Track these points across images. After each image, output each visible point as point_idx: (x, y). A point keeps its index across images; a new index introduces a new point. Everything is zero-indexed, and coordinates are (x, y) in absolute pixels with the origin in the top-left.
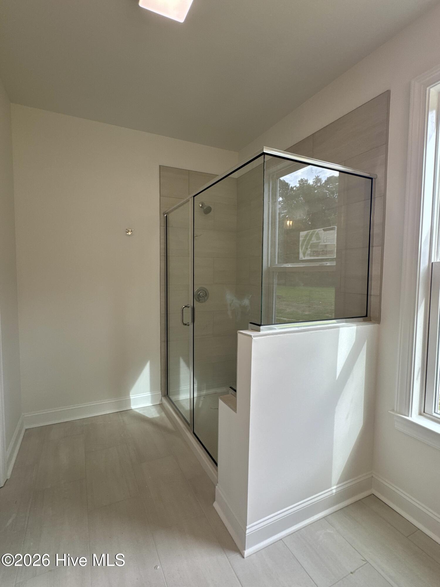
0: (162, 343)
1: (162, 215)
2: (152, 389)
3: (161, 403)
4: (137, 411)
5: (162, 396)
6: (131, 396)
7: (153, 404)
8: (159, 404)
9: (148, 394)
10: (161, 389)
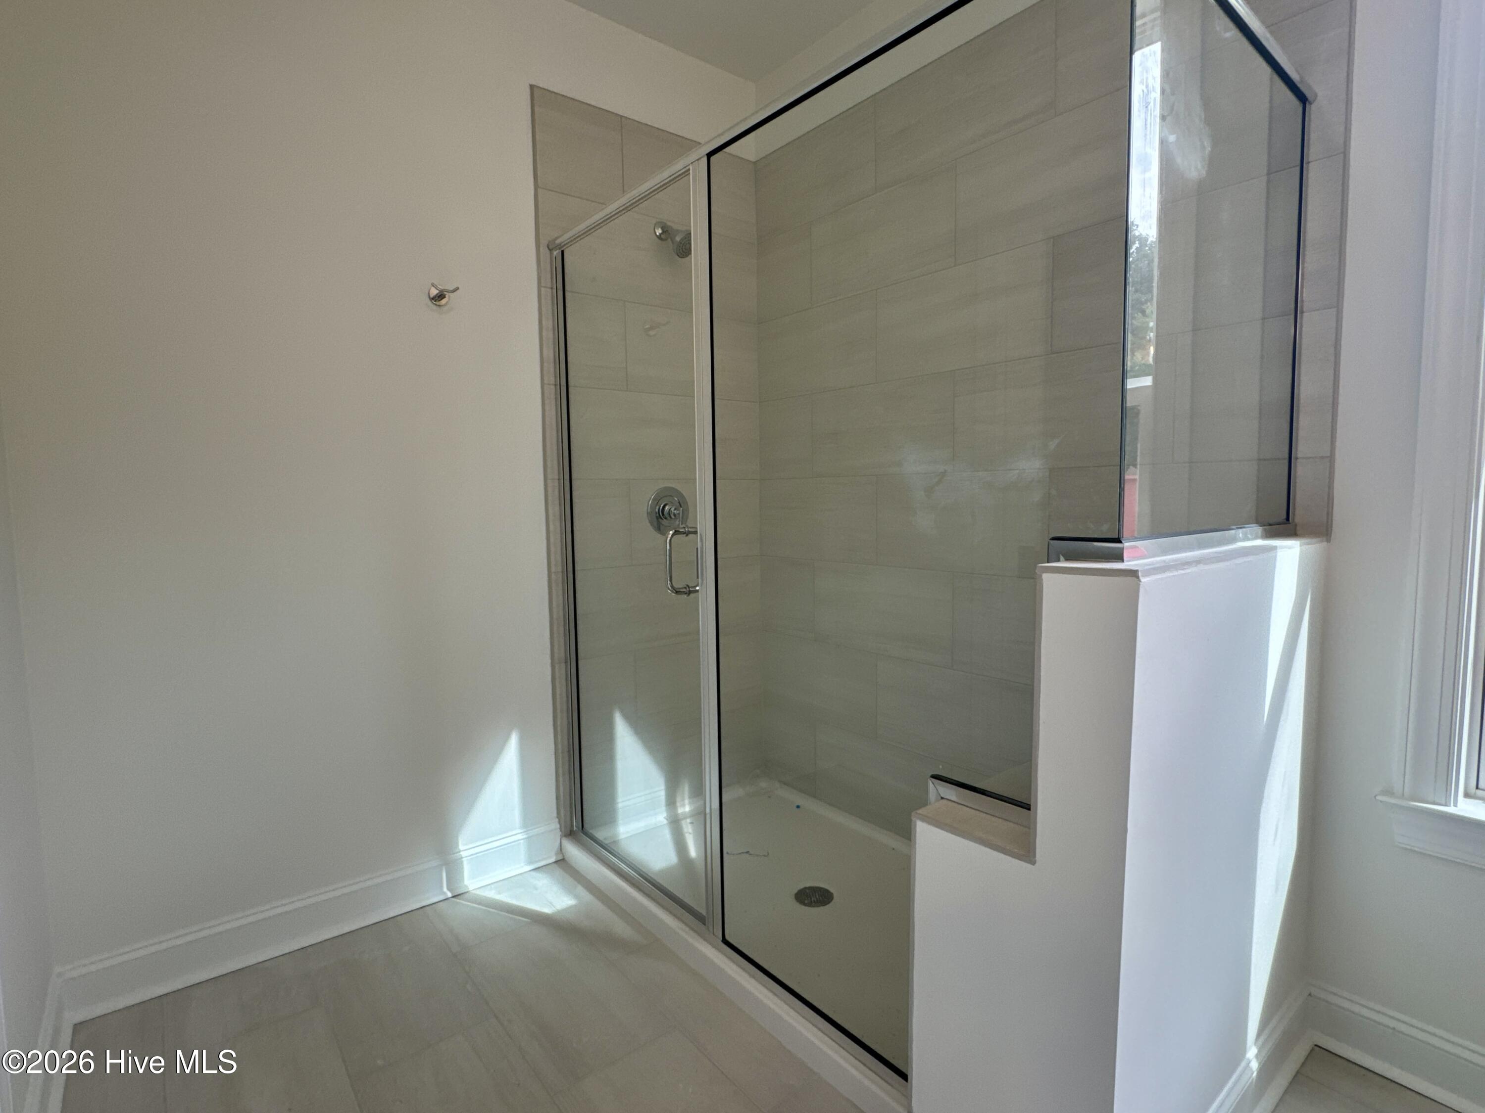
0: (557, 667)
1: (544, 250)
2: (528, 821)
3: (560, 857)
4: (492, 894)
5: (561, 836)
6: (461, 847)
7: (533, 867)
8: (556, 862)
9: (518, 835)
10: (558, 813)
